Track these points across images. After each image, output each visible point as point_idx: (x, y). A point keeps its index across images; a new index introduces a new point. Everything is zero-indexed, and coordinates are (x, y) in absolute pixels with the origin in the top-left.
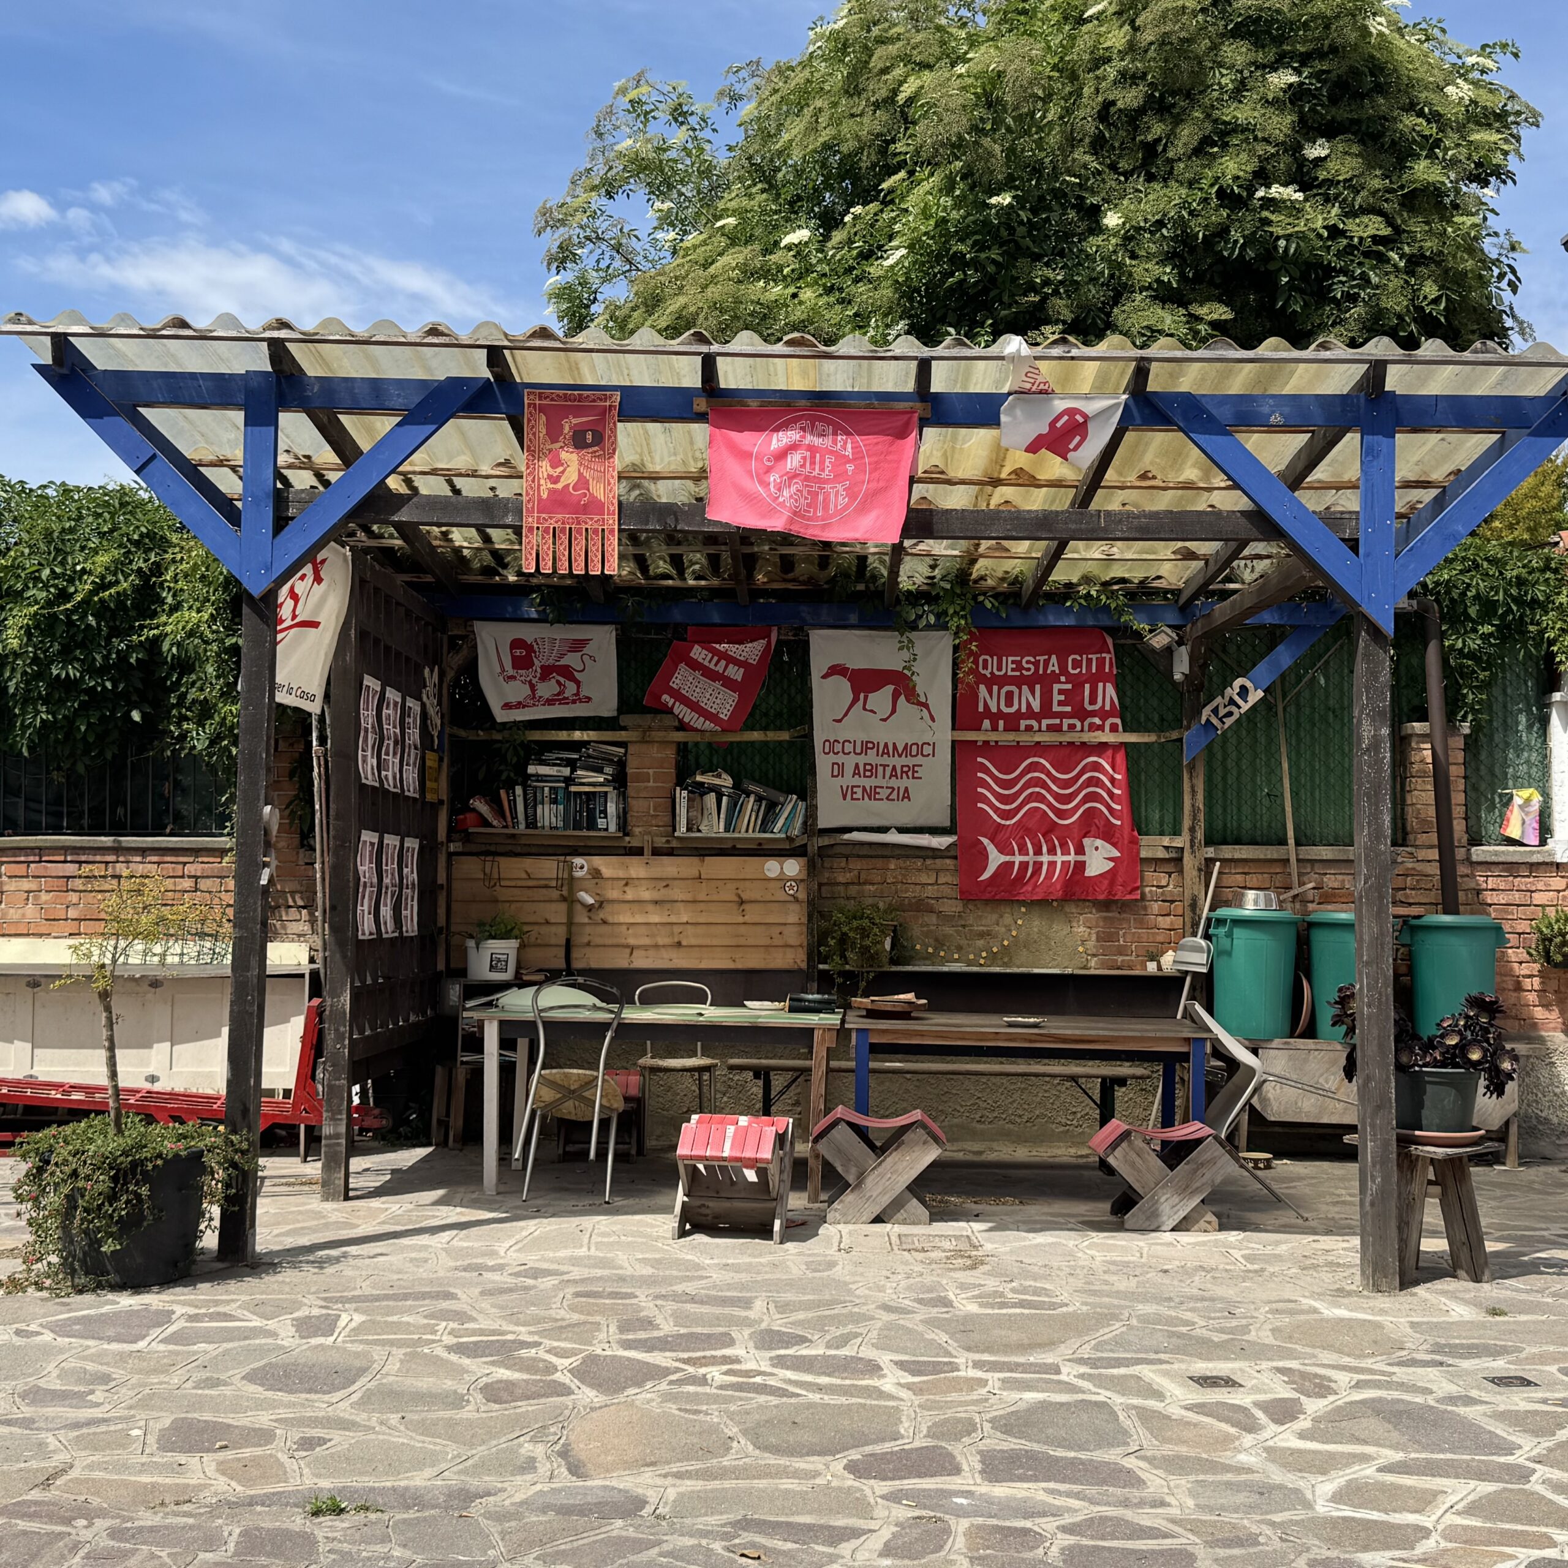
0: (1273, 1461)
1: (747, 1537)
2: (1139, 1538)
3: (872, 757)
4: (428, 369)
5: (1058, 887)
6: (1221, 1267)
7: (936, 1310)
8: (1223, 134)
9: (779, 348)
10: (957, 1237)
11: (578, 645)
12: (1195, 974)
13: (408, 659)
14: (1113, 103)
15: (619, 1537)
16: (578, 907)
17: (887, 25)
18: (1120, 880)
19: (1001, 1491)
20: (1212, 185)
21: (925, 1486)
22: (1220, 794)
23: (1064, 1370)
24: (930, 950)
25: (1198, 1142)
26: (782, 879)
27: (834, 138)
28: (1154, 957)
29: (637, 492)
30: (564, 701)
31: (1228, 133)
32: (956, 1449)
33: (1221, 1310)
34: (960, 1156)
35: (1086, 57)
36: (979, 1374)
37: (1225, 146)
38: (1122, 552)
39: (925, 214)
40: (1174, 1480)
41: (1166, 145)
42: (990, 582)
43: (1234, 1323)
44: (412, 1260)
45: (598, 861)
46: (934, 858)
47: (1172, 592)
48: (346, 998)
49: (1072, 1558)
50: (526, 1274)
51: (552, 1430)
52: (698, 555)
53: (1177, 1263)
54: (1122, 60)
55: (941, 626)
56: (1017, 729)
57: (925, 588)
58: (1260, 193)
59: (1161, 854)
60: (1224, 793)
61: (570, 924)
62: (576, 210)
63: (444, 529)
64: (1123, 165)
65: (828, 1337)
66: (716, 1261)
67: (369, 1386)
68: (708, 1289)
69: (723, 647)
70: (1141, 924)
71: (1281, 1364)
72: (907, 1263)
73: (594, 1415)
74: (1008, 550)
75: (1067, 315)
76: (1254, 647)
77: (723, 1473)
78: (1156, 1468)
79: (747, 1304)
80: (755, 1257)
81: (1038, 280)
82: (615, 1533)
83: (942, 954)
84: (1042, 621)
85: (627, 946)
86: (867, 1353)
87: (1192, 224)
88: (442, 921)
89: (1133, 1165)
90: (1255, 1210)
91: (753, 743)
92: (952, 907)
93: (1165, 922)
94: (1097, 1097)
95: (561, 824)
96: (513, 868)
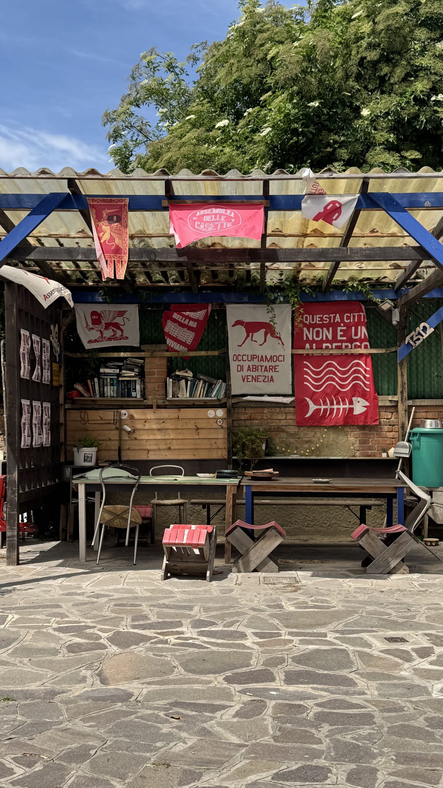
0: (416, 675)
1: (176, 709)
2: (350, 708)
3: (256, 362)
4: (42, 189)
5: (341, 420)
6: (408, 589)
7: (276, 610)
8: (416, 71)
9: (200, 176)
10: (290, 578)
11: (121, 314)
12: (404, 458)
13: (42, 322)
14: (365, 58)
15: (119, 710)
16: (124, 432)
17: (263, 24)
18: (369, 416)
19: (292, 688)
20: (411, 95)
21: (258, 687)
22: (415, 376)
23: (329, 635)
24: (284, 449)
25: (400, 533)
26: (216, 418)
27: (240, 77)
28: (385, 451)
29: (143, 243)
30: (116, 339)
31: (418, 71)
32: (274, 670)
33: (404, 608)
34: (297, 542)
35: (353, 37)
36: (290, 638)
37: (417, 77)
38: (366, 266)
39: (280, 111)
40: (371, 683)
41: (389, 77)
42: (308, 281)
43: (409, 614)
44: (44, 591)
45: (132, 411)
46: (285, 407)
47: (392, 284)
48: (16, 475)
49: (319, 717)
50: (94, 597)
51: (96, 664)
52: (174, 272)
53: (388, 588)
54: (369, 38)
55: (287, 302)
56: (321, 348)
57: (278, 284)
58: (433, 98)
59: (388, 404)
60: (417, 376)
61: (120, 440)
62: (121, 114)
63: (57, 262)
64: (370, 87)
65: (225, 622)
66: (180, 590)
67: (17, 646)
68: (174, 602)
69: (187, 313)
70: (379, 436)
71: (427, 632)
72: (265, 589)
73: (115, 657)
74: (314, 266)
75: (346, 157)
76: (430, 308)
77: (169, 682)
78: (363, 678)
79: (191, 608)
80: (198, 588)
81: (331, 141)
82: (117, 709)
83: (289, 451)
84: (332, 299)
85: (146, 450)
86: (241, 629)
87: (402, 113)
88: (62, 440)
89: (370, 544)
90: (428, 564)
91: (201, 357)
92: (293, 430)
93: (390, 435)
94: (359, 515)
95: (115, 395)
96: (94, 415)
